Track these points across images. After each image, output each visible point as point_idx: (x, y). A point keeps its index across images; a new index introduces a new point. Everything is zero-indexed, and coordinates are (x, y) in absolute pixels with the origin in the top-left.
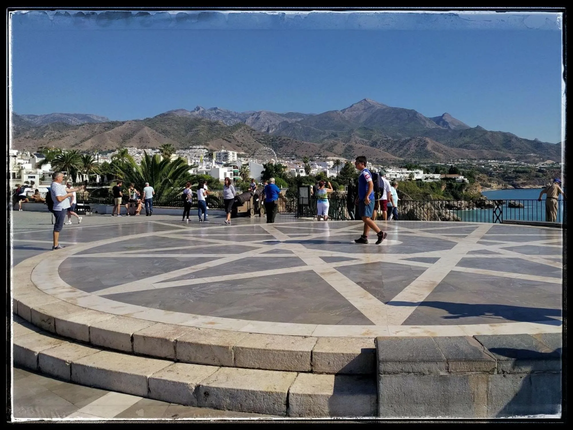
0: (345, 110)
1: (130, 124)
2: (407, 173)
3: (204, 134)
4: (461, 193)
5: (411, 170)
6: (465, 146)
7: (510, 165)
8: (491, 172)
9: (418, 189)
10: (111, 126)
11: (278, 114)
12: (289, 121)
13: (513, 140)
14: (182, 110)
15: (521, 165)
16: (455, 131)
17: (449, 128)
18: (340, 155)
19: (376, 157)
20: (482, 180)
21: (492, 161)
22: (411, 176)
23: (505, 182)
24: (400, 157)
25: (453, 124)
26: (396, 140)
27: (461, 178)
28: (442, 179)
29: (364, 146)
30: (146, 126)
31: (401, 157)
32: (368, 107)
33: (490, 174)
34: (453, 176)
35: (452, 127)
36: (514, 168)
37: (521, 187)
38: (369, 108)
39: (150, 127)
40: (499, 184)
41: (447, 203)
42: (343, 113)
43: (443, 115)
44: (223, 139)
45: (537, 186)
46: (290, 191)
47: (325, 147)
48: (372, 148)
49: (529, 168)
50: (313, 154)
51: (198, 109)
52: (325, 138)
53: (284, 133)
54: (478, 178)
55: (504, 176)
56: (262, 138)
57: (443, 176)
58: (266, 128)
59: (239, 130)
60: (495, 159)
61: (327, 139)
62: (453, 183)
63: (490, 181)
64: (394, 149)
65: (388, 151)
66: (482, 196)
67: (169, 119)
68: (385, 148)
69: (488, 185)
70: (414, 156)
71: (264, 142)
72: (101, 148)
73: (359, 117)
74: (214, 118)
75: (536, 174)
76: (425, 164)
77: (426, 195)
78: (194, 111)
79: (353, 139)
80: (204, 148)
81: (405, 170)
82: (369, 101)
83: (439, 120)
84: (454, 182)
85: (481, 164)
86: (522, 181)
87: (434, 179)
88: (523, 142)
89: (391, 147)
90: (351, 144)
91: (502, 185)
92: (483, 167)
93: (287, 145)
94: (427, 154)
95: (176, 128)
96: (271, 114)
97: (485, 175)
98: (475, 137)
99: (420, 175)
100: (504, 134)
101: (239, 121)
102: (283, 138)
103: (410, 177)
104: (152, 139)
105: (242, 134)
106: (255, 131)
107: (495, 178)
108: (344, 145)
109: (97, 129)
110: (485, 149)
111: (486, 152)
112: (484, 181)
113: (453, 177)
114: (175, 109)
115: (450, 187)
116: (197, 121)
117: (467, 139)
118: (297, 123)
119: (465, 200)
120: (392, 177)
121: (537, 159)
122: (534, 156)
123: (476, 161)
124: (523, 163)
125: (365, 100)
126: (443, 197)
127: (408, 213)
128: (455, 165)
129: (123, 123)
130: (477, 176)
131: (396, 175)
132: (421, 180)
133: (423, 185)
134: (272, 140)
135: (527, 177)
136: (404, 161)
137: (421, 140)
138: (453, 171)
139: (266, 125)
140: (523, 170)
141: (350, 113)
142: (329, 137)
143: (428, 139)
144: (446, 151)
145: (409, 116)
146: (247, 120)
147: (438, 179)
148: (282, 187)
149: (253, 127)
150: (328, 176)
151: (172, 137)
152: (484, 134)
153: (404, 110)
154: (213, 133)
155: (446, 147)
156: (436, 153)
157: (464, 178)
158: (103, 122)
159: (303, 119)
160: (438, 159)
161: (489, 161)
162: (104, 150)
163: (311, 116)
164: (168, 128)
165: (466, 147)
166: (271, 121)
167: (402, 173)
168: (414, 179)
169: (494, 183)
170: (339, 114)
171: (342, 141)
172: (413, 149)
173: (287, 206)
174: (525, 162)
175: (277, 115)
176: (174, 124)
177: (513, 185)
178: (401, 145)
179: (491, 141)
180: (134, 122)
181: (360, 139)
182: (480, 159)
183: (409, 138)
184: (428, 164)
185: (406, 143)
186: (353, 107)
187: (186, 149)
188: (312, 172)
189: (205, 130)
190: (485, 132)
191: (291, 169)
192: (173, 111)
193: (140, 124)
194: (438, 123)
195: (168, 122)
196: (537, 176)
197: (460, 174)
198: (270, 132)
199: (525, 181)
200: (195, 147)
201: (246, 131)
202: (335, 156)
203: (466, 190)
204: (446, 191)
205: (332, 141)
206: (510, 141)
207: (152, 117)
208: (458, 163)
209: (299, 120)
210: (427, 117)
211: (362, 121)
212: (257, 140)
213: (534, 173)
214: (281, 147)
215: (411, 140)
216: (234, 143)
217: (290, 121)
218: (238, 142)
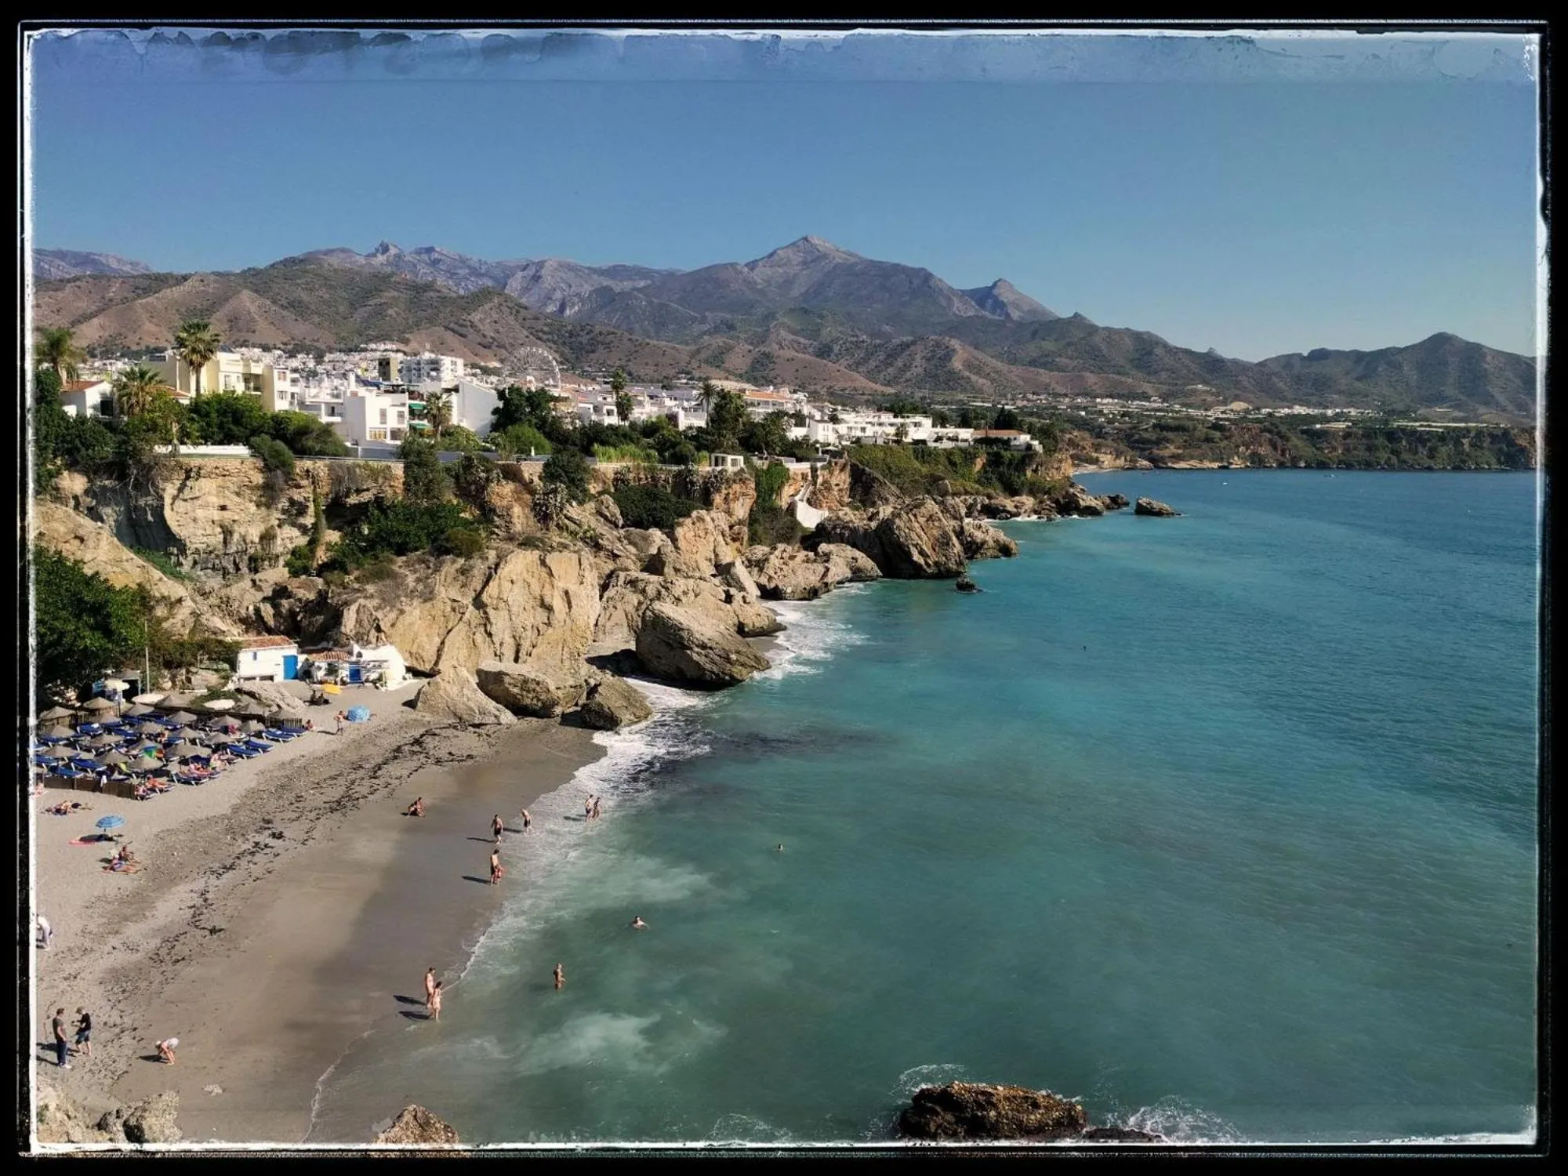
0: (755, 262)
1: (202, 281)
2: (892, 425)
3: (398, 314)
4: (1023, 478)
5: (903, 417)
6: (1042, 362)
7: (1147, 410)
8: (1101, 427)
9: (917, 464)
10: (154, 284)
11: (589, 268)
12: (614, 286)
13: (1158, 351)
14: (343, 250)
15: (1172, 411)
16: (1020, 325)
17: (1008, 315)
18: (741, 376)
19: (828, 384)
20: (1078, 445)
21: (1105, 401)
22: (901, 432)
23: (1131, 453)
24: (885, 385)
25: (1017, 307)
26: (878, 341)
27: (1025, 438)
28: (976, 441)
29: (800, 355)
30: (246, 287)
31: (888, 384)
32: (813, 256)
33: (1098, 433)
34: (1004, 434)
35: (1015, 315)
36: (1157, 418)
37: (1170, 464)
38: (813, 261)
39: (256, 291)
40: (1118, 457)
41: (987, 501)
42: (752, 269)
43: (995, 285)
44: (447, 328)
45: (1207, 464)
46: (555, 463)
47: (703, 355)
48: (818, 360)
49: (1190, 418)
50: (672, 372)
51: (385, 249)
52: (705, 333)
53: (601, 316)
54: (1070, 439)
55: (1133, 436)
56: (546, 329)
57: (980, 434)
58: (558, 304)
59: (487, 306)
60: (1111, 396)
61: (710, 334)
62: (1003, 452)
63: (1097, 448)
64: (872, 364)
65: (860, 370)
66: (1072, 485)
67: (306, 272)
68: (850, 362)
69: (1092, 457)
70: (920, 383)
71: (550, 337)
72: (127, 342)
73: (788, 282)
74: (424, 274)
75: (1207, 434)
76: (946, 403)
77: (935, 480)
78: (374, 255)
79: (772, 337)
80: (398, 351)
81: (887, 418)
82: (815, 241)
83: (985, 296)
84: (1006, 450)
85: (1079, 408)
86: (1172, 449)
87: (957, 440)
88: (1181, 355)
89: (865, 360)
90: (767, 350)
91: (1126, 460)
92: (1083, 413)
93: (608, 346)
94: (953, 380)
95: (326, 296)
96: (571, 268)
97: (1087, 435)
98: (1068, 340)
99: (922, 429)
100: (1138, 336)
101: (490, 283)
102: (598, 329)
103: (897, 435)
104: (262, 325)
105: (495, 316)
106: (526, 308)
107: (1109, 442)
108: (750, 351)
109: (114, 290)
110: (1092, 372)
111: (1091, 379)
112: (1084, 448)
113: (1005, 438)
114: (323, 247)
115: (995, 461)
116: (380, 281)
117: (1049, 345)
118: (636, 293)
119: (1032, 493)
120: (853, 434)
121: (1210, 399)
122: (1207, 392)
123: (1067, 400)
124: (1177, 407)
125: (806, 239)
126: (977, 486)
127: (879, 527)
128: (1018, 408)
129: (185, 278)
130: (1068, 436)
131: (863, 429)
132: (924, 442)
133: (930, 455)
134: (571, 335)
135: (1185, 441)
136: (896, 395)
137: (938, 345)
138: (1006, 421)
139: (558, 295)
140: (1177, 423)
141: (769, 271)
142: (716, 330)
143: (955, 343)
144: (997, 372)
145: (911, 283)
146: (509, 282)
147: (966, 441)
148: (533, 453)
149: (524, 301)
150: (682, 427)
151: (316, 319)
152: (1090, 334)
153: (897, 269)
154: (421, 314)
155: (999, 365)
156: (974, 378)
157: (1032, 439)
158: (135, 273)
159: (649, 282)
160: (978, 392)
161: (1098, 400)
162: (134, 348)
163: (671, 275)
164: (305, 296)
165: (1044, 365)
166: (570, 286)
167: (880, 424)
168: (908, 440)
169: (1105, 453)
170: (741, 272)
171: (746, 341)
172: (918, 366)
173: (536, 504)
174: (1183, 405)
175: (586, 271)
176: (320, 286)
177: (1151, 460)
178: (889, 356)
179: (1105, 352)
180: (212, 278)
181: (792, 337)
182: (1078, 395)
183: (910, 338)
184: (952, 404)
185: (903, 350)
186: (775, 256)
187: (351, 350)
188: (636, 415)
189: (402, 305)
190: (1093, 329)
191: (581, 405)
192: (318, 252)
193: (228, 283)
194: (981, 304)
195: (303, 281)
196: (1208, 440)
197: (1021, 430)
198: (568, 312)
199: (1180, 451)
200: (373, 346)
201: (504, 309)
202: (727, 379)
203: (1035, 471)
204: (986, 472)
205: (719, 341)
206: (1150, 353)
207: (262, 264)
208: (1025, 403)
209: (642, 284)
210: (955, 287)
211: (796, 292)
212: (531, 333)
213: (1201, 432)
214: (593, 352)
215: (914, 343)
216: (473, 336)
217: (618, 286)
218: (484, 336)
